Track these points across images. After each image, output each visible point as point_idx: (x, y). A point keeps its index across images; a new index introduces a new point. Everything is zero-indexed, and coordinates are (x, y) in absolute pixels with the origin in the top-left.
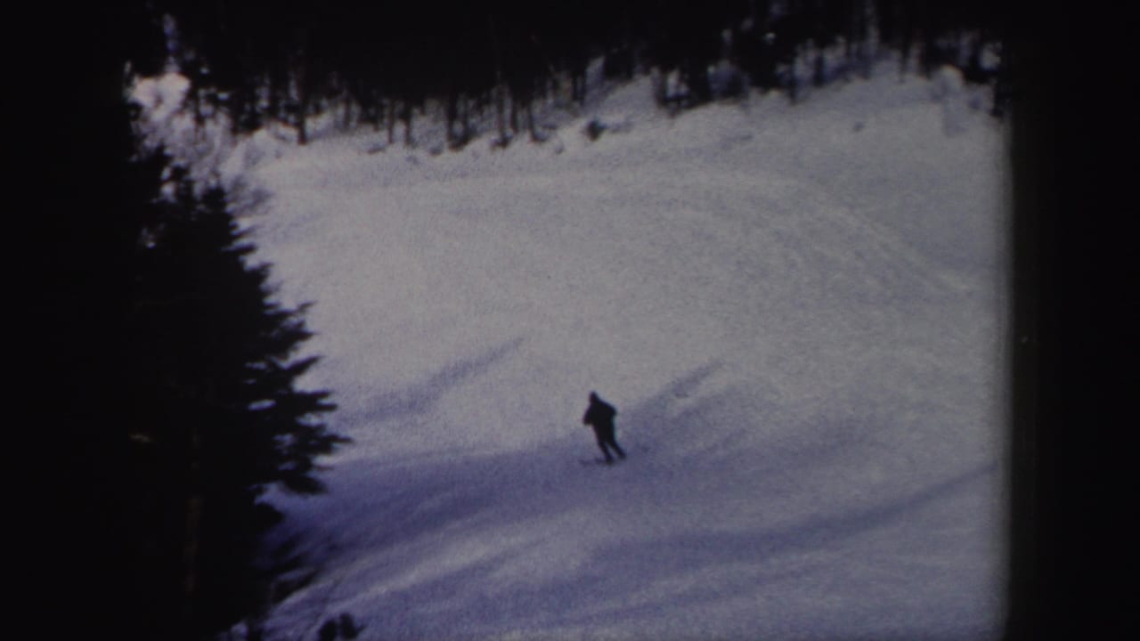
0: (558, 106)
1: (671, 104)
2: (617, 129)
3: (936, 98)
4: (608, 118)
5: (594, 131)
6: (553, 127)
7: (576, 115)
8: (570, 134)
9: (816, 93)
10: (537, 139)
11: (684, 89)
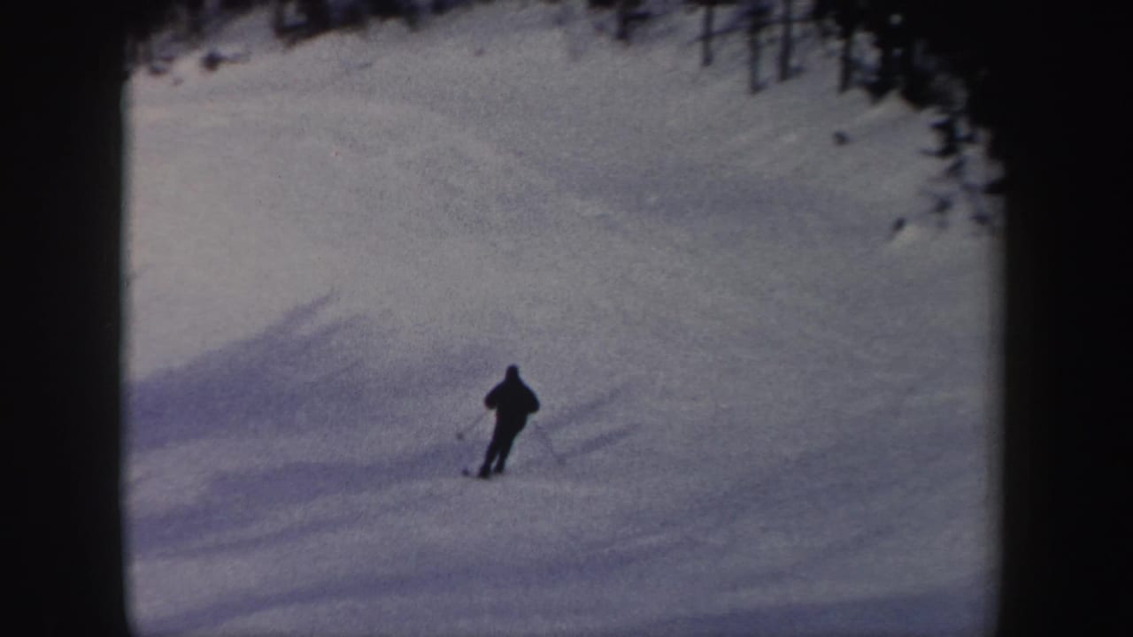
0: (176, 39)
1: (289, 33)
2: (235, 59)
3: (560, 21)
4: (225, 50)
5: (212, 62)
6: (169, 59)
7: (195, 47)
8: (188, 65)
9: (439, 20)
10: (156, 72)
11: (301, 19)
